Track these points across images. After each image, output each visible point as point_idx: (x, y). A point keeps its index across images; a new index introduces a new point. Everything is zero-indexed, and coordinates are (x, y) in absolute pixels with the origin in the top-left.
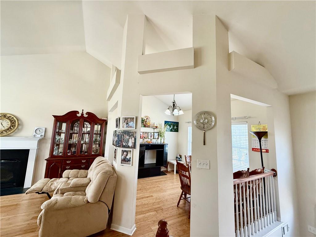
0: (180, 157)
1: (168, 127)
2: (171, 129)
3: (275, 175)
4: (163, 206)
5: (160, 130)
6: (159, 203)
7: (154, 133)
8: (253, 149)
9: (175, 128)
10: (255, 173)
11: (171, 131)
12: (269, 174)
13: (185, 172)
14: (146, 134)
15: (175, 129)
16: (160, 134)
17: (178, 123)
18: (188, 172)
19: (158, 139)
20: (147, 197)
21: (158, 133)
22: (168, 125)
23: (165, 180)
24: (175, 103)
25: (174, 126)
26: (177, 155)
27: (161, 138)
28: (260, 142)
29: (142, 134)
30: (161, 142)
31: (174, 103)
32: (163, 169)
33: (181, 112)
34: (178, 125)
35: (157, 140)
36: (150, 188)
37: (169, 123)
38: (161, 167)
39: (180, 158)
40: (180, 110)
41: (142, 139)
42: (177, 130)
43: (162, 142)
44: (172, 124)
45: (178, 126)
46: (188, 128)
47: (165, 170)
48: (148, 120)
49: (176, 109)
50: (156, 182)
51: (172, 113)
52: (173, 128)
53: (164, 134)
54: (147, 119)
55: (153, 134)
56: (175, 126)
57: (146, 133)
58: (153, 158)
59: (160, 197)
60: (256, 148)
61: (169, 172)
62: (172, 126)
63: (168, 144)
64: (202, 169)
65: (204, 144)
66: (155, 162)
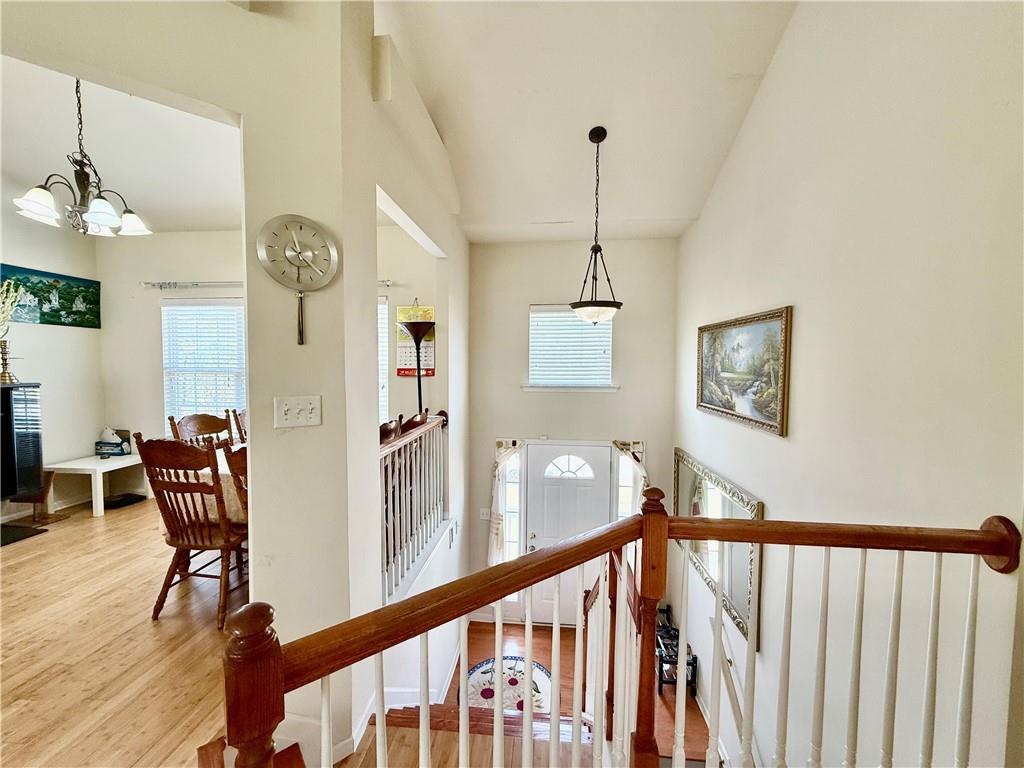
0: (119, 440)
1: (29, 299)
2: (45, 309)
3: (445, 424)
4: (66, 655)
6: (32, 657)
8: (399, 371)
9: (79, 305)
10: (411, 425)
11: (47, 322)
12: (435, 423)
15: (75, 313)
17: (98, 283)
22: (22, 289)
24: (87, 170)
25: (67, 299)
26: (102, 433)
28: (418, 349)
31: (81, 164)
33: (134, 226)
34: (97, 295)
37: (35, 279)
39: (118, 445)
40: (129, 211)
42: (91, 319)
44: (51, 287)
45: (94, 302)
46: (164, 313)
47: (30, 512)
49: (99, 196)
51: (73, 214)
52: (63, 307)
56: (79, 299)
59: (29, 633)
60: (406, 367)
61: (60, 517)
62: (54, 298)
64: (293, 428)
65: (301, 341)
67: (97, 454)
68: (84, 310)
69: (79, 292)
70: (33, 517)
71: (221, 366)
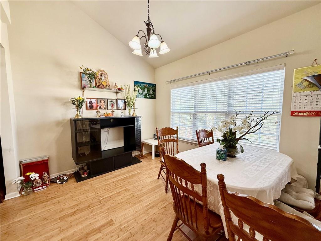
1: (141, 91)
2: (144, 94)
5: (128, 95)
7: (117, 100)
8: (293, 113)
9: (151, 92)
11: (144, 98)
13: (179, 178)
14: (102, 102)
16: (127, 103)
17: (155, 85)
18: (200, 186)
19: (125, 109)
20: (99, 230)
21: (124, 100)
22: (139, 88)
23: (139, 173)
25: (149, 90)
27: (129, 108)
29: (95, 102)
30: (130, 114)
31: (149, 25)
32: (135, 154)
34: (155, 88)
35: (123, 111)
36: (110, 197)
37: (142, 85)
38: (132, 152)
40: (163, 42)
41: (95, 111)
42: (153, 97)
43: (132, 114)
44: (145, 87)
45: (154, 91)
46: (171, 92)
48: (103, 78)
49: (153, 33)
50: (124, 180)
52: (148, 93)
53: (134, 101)
54: (101, 75)
55: (115, 101)
56: (151, 90)
57: (102, 100)
58: (118, 139)
60: (300, 110)
61: (145, 157)
62: (146, 90)
63: (140, 117)
66: (123, 145)
67: (154, 138)
68: (152, 93)
69: (151, 88)
70: (140, 155)
71: (188, 110)
